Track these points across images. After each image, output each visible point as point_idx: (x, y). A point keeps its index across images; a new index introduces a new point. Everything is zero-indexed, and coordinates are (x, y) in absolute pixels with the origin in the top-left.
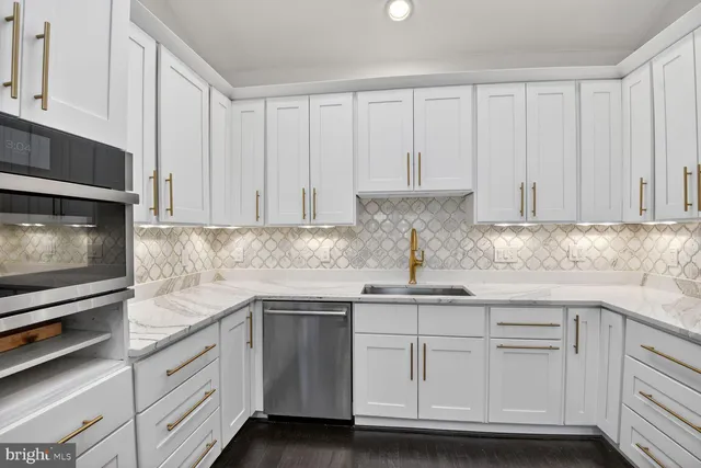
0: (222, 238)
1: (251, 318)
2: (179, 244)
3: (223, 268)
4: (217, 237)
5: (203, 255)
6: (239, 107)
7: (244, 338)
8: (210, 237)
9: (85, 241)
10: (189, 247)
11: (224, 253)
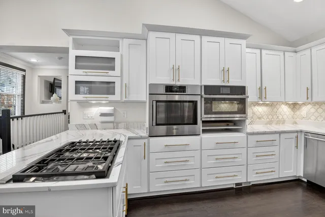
0: (297, 107)
1: (297, 137)
2: (275, 109)
3: (298, 119)
4: (294, 106)
5: (288, 113)
6: (299, 54)
7: (294, 145)
8: (292, 106)
9: (236, 106)
10: (280, 110)
11: (298, 113)
